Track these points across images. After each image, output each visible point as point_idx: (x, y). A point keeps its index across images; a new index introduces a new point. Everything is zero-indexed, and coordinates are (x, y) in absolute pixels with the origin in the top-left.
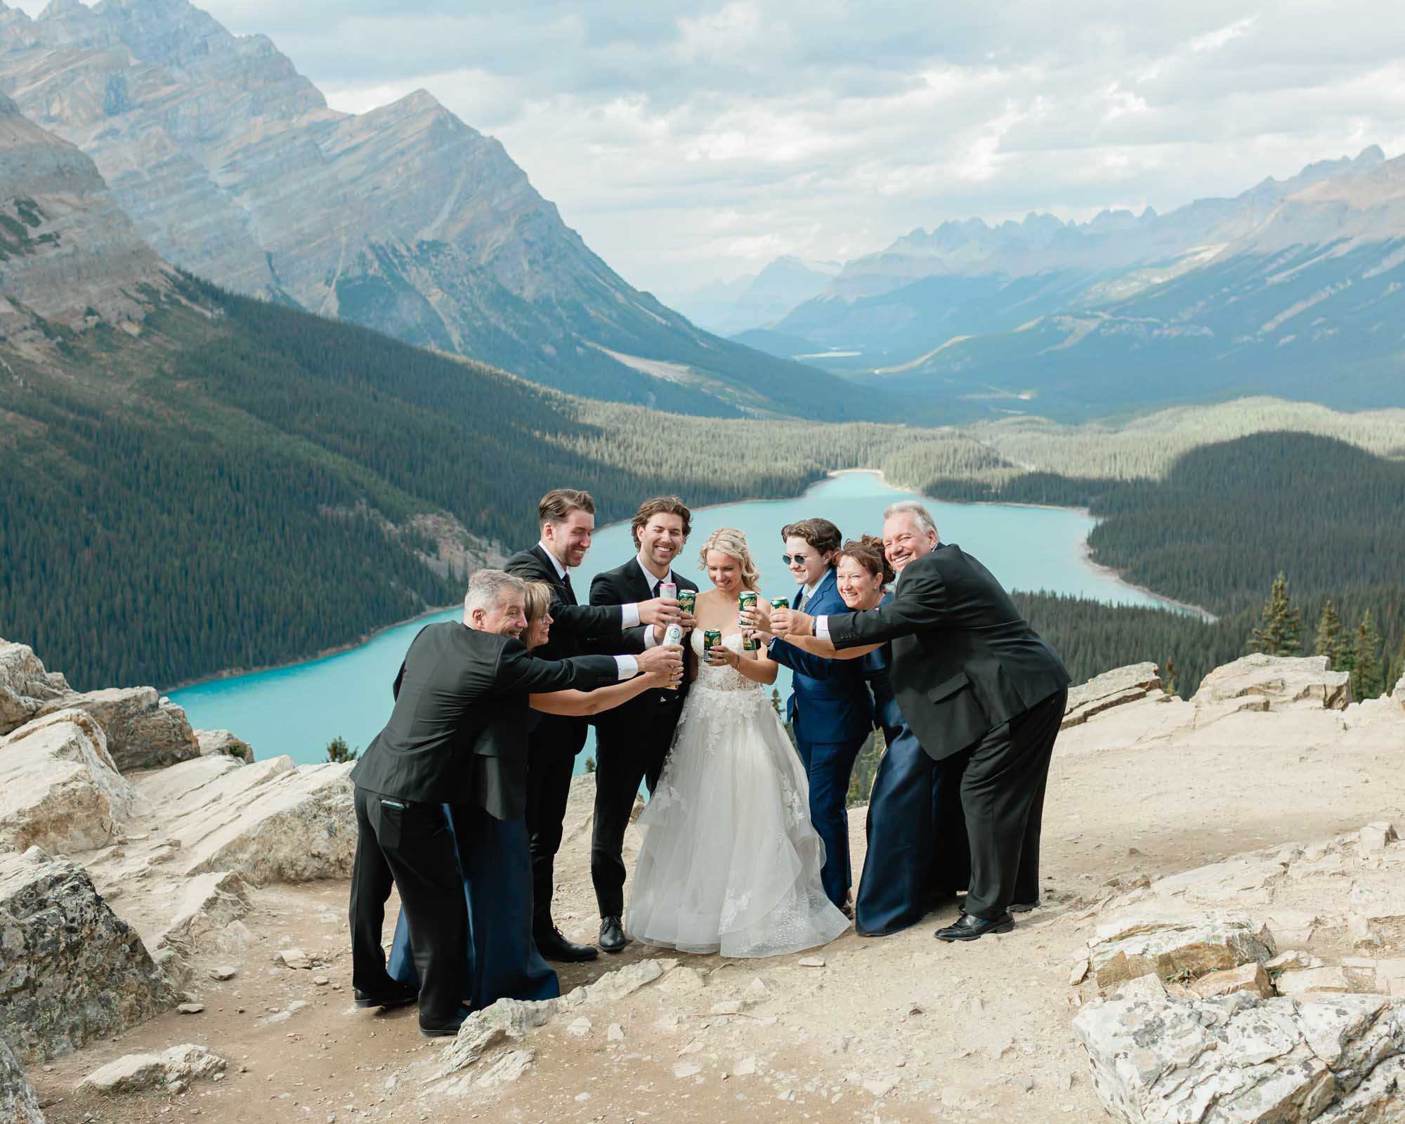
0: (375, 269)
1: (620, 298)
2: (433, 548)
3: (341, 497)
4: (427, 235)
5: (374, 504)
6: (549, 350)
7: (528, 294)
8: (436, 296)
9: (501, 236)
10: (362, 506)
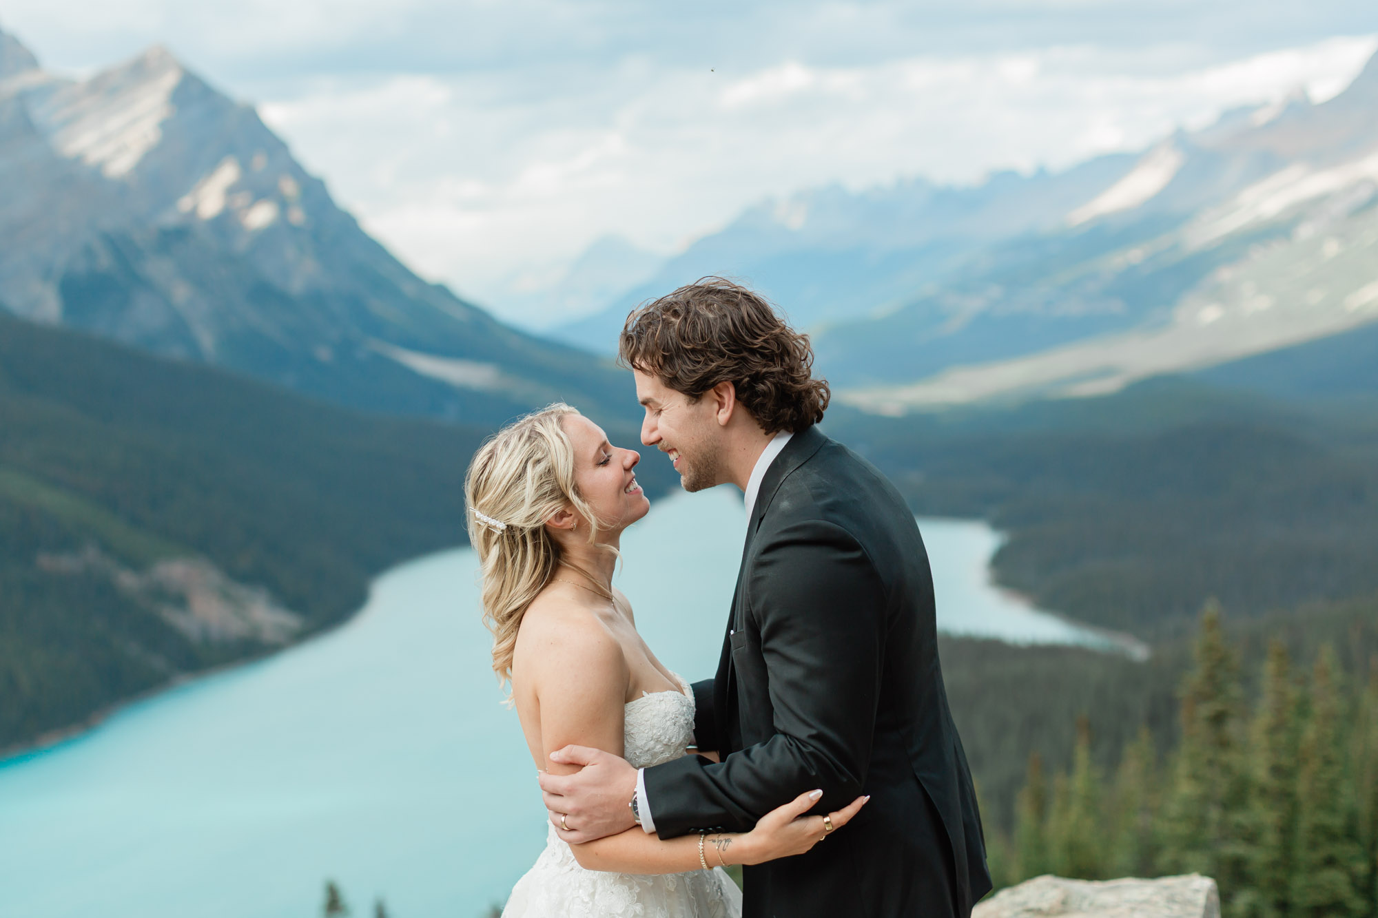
0: (105, 261)
1: (408, 289)
2: (181, 601)
3: (66, 542)
4: (169, 219)
5: (106, 548)
6: (324, 354)
7: (297, 285)
8: (181, 293)
9: (261, 216)
10: (91, 554)
